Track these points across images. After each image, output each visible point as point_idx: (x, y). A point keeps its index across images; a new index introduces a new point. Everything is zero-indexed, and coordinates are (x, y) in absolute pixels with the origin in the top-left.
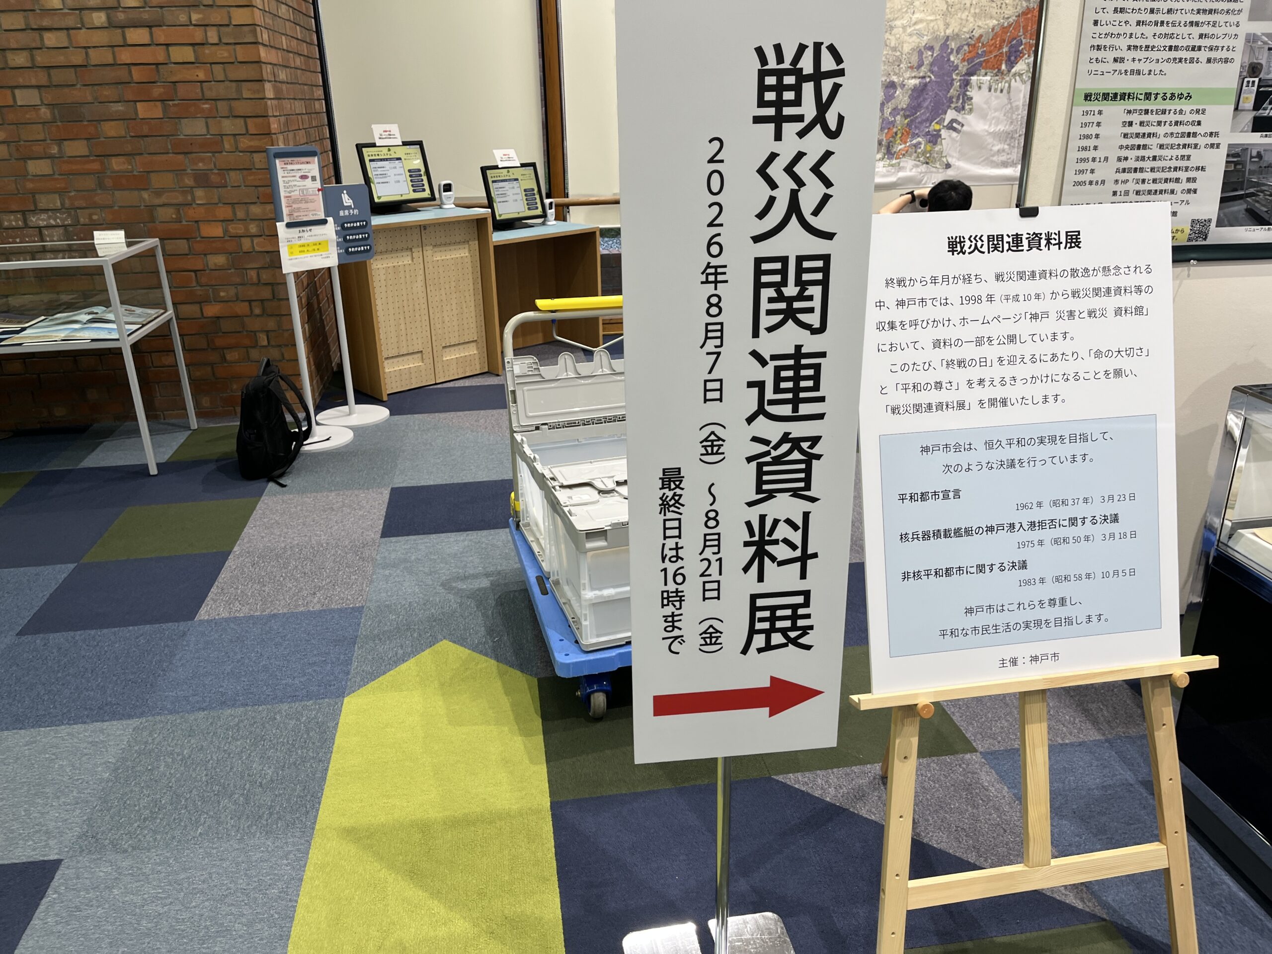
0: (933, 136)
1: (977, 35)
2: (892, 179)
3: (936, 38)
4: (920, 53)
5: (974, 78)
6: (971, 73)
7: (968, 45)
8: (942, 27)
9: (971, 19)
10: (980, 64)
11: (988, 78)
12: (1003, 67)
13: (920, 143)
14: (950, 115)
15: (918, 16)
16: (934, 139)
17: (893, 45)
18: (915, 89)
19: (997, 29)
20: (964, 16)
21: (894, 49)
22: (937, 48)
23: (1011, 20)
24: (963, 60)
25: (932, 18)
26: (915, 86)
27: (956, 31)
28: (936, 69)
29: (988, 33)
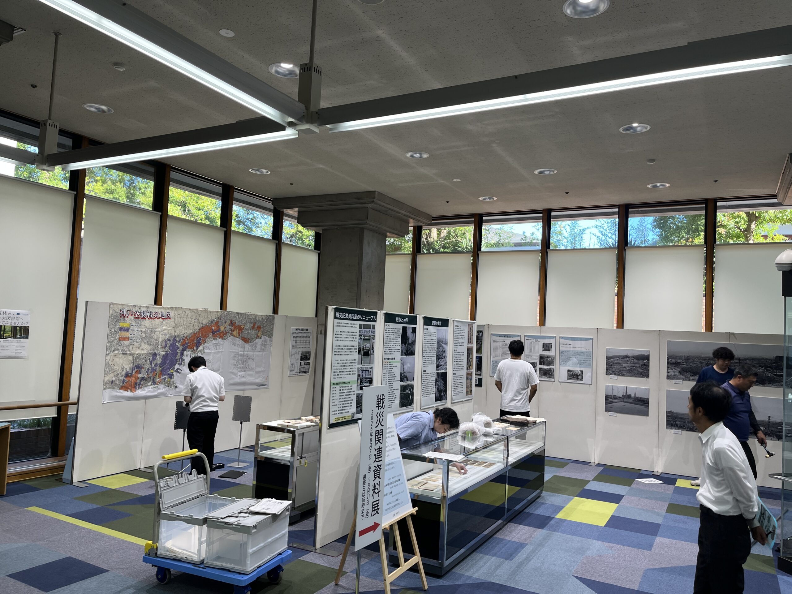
0: (170, 375)
1: (186, 336)
2: (156, 393)
3: (171, 336)
4: (166, 342)
5: (185, 352)
6: (184, 350)
7: (183, 339)
8: (173, 332)
9: (183, 330)
10: (187, 347)
11: (190, 352)
12: (195, 348)
13: (166, 378)
14: (177, 366)
15: (164, 327)
16: (171, 376)
17: (155, 338)
18: (164, 356)
19: (192, 334)
20: (181, 329)
21: (156, 340)
22: (172, 340)
23: (197, 331)
24: (181, 345)
25: (170, 328)
26: (164, 354)
27: (178, 334)
28: (171, 348)
29: (189, 335)
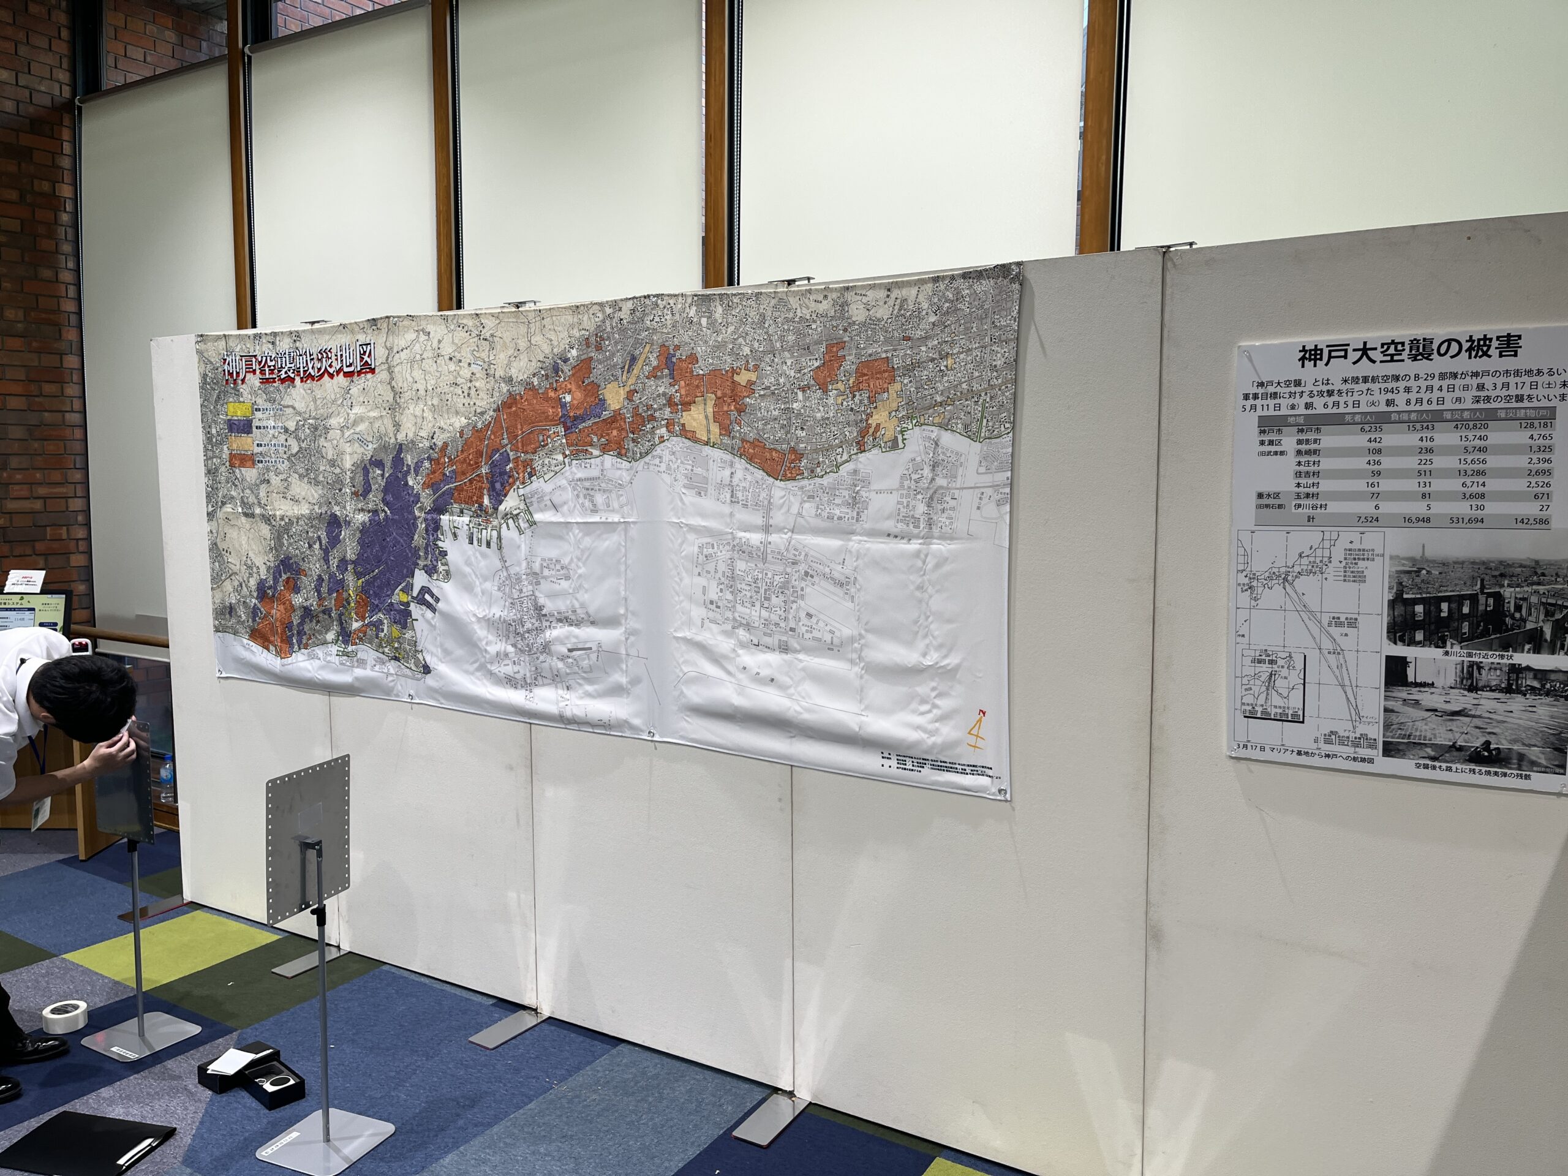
0: (400, 611)
1: (440, 444)
2: (345, 678)
3: (385, 447)
4: (366, 471)
5: (445, 519)
6: (440, 509)
7: (429, 459)
8: (391, 429)
9: (428, 415)
10: (450, 493)
11: (466, 519)
12: (486, 501)
13: (381, 622)
14: (420, 579)
15: (357, 410)
16: (403, 618)
17: (330, 457)
18: (364, 530)
19: (468, 434)
20: (418, 413)
21: (333, 463)
22: (388, 464)
23: (487, 417)
24: (425, 486)
25: (373, 414)
26: (363, 524)
27: (411, 435)
28: (389, 498)
29: (454, 440)
